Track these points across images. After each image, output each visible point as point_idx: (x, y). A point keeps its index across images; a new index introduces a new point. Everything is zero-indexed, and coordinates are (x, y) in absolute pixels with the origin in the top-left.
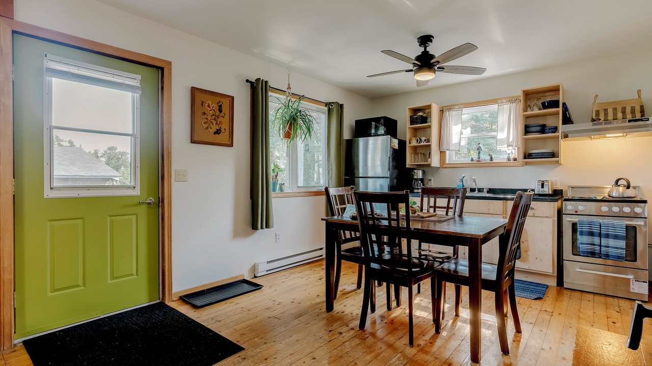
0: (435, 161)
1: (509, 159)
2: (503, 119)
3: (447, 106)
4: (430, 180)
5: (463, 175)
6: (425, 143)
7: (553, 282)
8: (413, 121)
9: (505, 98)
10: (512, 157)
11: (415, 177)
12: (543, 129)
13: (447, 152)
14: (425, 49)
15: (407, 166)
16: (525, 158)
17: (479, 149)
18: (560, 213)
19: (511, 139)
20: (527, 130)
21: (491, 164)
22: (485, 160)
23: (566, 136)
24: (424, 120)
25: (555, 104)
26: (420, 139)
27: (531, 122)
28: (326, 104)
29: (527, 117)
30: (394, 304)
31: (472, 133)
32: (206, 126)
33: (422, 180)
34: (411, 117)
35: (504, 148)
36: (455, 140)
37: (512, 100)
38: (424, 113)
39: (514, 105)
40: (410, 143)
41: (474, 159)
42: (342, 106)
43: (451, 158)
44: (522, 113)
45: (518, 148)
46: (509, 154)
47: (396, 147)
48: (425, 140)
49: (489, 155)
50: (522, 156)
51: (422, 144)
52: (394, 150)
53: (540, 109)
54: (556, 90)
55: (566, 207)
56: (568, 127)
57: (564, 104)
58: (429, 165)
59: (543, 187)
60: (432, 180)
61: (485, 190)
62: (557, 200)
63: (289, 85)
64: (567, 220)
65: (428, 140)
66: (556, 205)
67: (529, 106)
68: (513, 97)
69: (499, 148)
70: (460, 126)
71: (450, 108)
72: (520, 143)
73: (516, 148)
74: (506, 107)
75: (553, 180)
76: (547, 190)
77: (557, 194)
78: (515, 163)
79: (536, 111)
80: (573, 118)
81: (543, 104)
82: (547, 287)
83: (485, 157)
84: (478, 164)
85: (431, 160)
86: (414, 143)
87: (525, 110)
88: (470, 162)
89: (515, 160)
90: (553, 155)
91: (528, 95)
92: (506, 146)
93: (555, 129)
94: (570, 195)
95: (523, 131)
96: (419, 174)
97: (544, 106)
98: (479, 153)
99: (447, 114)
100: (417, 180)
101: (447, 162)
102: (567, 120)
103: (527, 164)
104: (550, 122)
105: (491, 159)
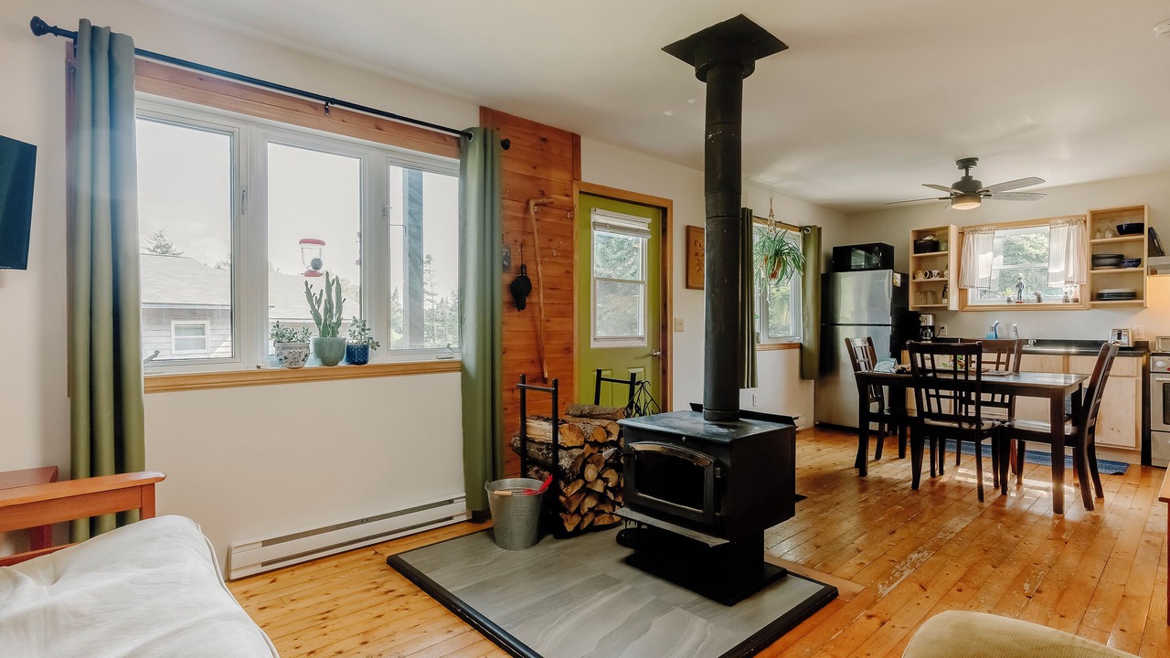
0: (953, 303)
1: (1066, 300)
2: (1058, 246)
3: (970, 227)
4: (943, 328)
5: (997, 322)
6: (938, 279)
7: (1136, 460)
8: (919, 247)
9: (1062, 218)
10: (1071, 297)
11: (923, 324)
12: (1119, 261)
13: (970, 290)
14: (967, 173)
15: (910, 309)
16: (1092, 300)
17: (1019, 286)
18: (1146, 372)
19: (1070, 275)
20: (1096, 261)
21: (1039, 306)
22: (1028, 301)
23: (1154, 272)
24: (935, 246)
25: (1137, 228)
26: (930, 272)
27: (1100, 252)
28: (801, 229)
29: (1094, 245)
30: (937, 472)
31: (1005, 263)
32: (698, 268)
33: (932, 328)
34: (915, 242)
35: (1060, 284)
36: (982, 274)
37: (1071, 221)
38: (935, 236)
39: (1075, 227)
40: (914, 278)
41: (1012, 299)
42: (819, 229)
43: (974, 298)
44: (1088, 241)
45: (1081, 286)
46: (1066, 293)
47: (899, 284)
48: (938, 274)
49: (1036, 294)
50: (1088, 297)
51: (933, 279)
52: (895, 288)
53: (1115, 236)
54: (1140, 209)
55: (1154, 363)
56: (1157, 261)
57: (1150, 230)
58: (945, 308)
59: (1119, 338)
60: (946, 327)
61: (1031, 342)
62: (1141, 355)
63: (771, 211)
64: (1156, 381)
65: (941, 275)
66: (1142, 360)
67: (1099, 230)
68: (1074, 216)
69: (1052, 284)
70: (990, 254)
71: (975, 229)
72: (1085, 280)
73: (1078, 286)
74: (1063, 230)
75: (1133, 328)
76: (1125, 342)
77: (1139, 348)
78: (1076, 305)
79: (1109, 238)
80: (1164, 247)
81: (1120, 228)
82: (1128, 465)
83: (1029, 296)
84: (1019, 307)
85: (949, 301)
86: (921, 278)
87: (1093, 237)
88: (1006, 303)
89: (1076, 301)
90: (1133, 296)
91: (1097, 217)
92: (1063, 282)
93: (1138, 262)
94: (1159, 348)
95: (1090, 263)
96: (929, 320)
97: (1122, 230)
98: (1020, 291)
99: (969, 238)
100: (925, 328)
101: (969, 304)
102: (1155, 250)
103: (1094, 307)
104: (1129, 252)
105: (1039, 300)
